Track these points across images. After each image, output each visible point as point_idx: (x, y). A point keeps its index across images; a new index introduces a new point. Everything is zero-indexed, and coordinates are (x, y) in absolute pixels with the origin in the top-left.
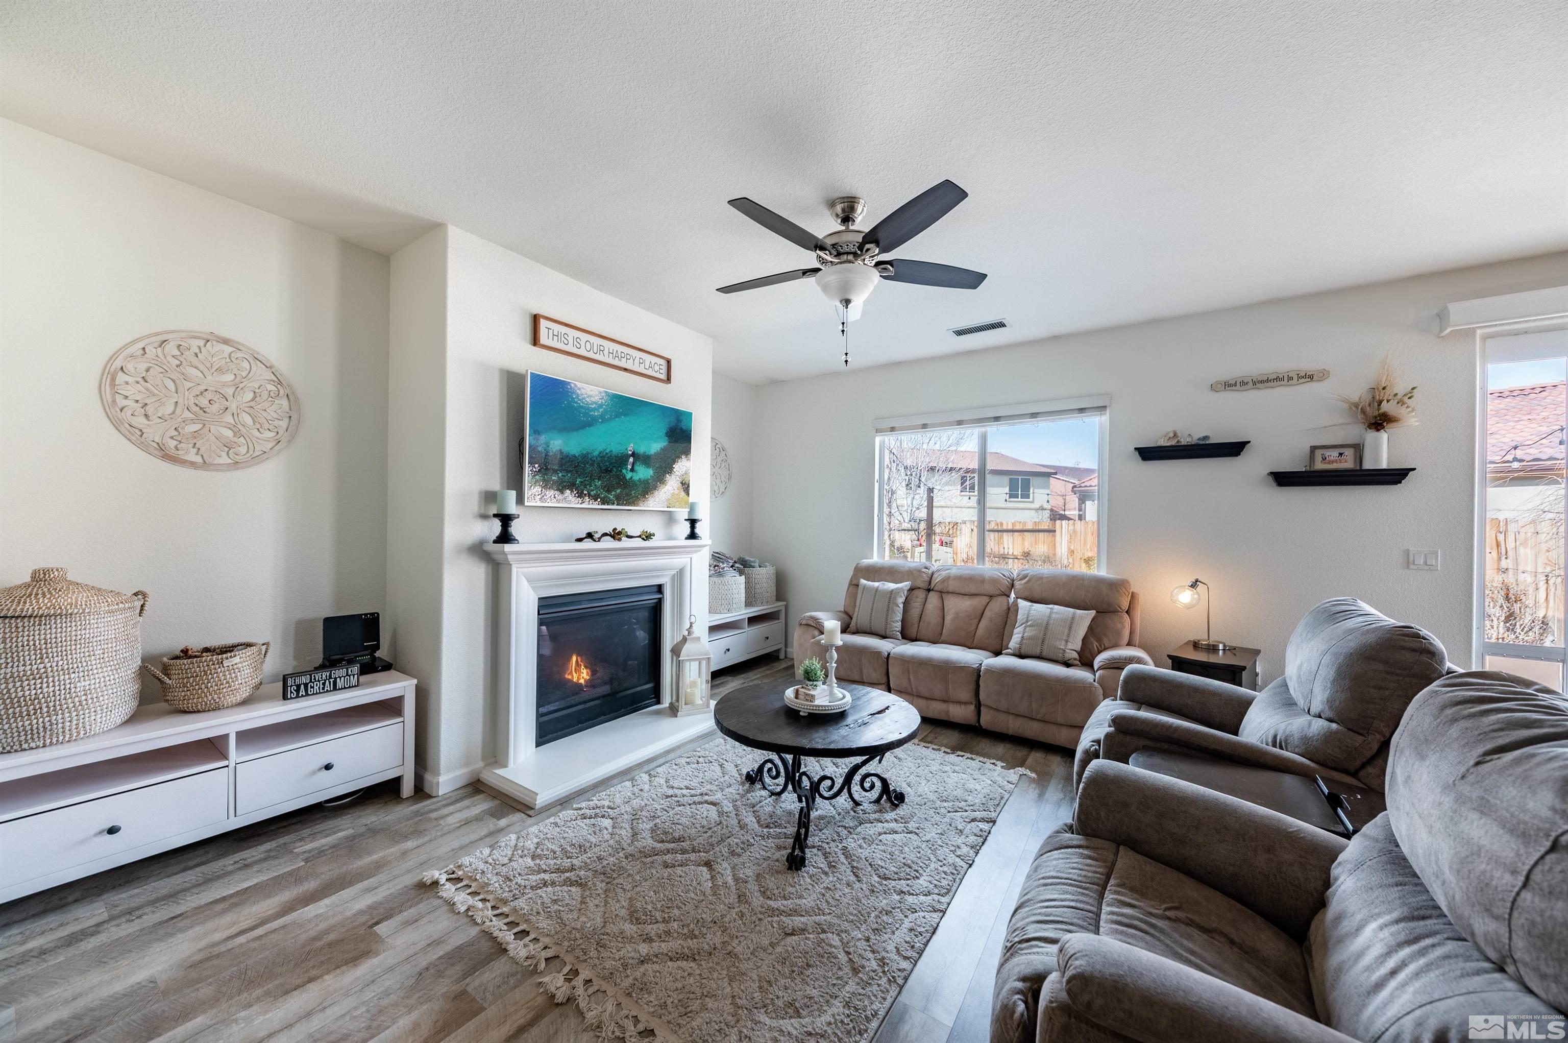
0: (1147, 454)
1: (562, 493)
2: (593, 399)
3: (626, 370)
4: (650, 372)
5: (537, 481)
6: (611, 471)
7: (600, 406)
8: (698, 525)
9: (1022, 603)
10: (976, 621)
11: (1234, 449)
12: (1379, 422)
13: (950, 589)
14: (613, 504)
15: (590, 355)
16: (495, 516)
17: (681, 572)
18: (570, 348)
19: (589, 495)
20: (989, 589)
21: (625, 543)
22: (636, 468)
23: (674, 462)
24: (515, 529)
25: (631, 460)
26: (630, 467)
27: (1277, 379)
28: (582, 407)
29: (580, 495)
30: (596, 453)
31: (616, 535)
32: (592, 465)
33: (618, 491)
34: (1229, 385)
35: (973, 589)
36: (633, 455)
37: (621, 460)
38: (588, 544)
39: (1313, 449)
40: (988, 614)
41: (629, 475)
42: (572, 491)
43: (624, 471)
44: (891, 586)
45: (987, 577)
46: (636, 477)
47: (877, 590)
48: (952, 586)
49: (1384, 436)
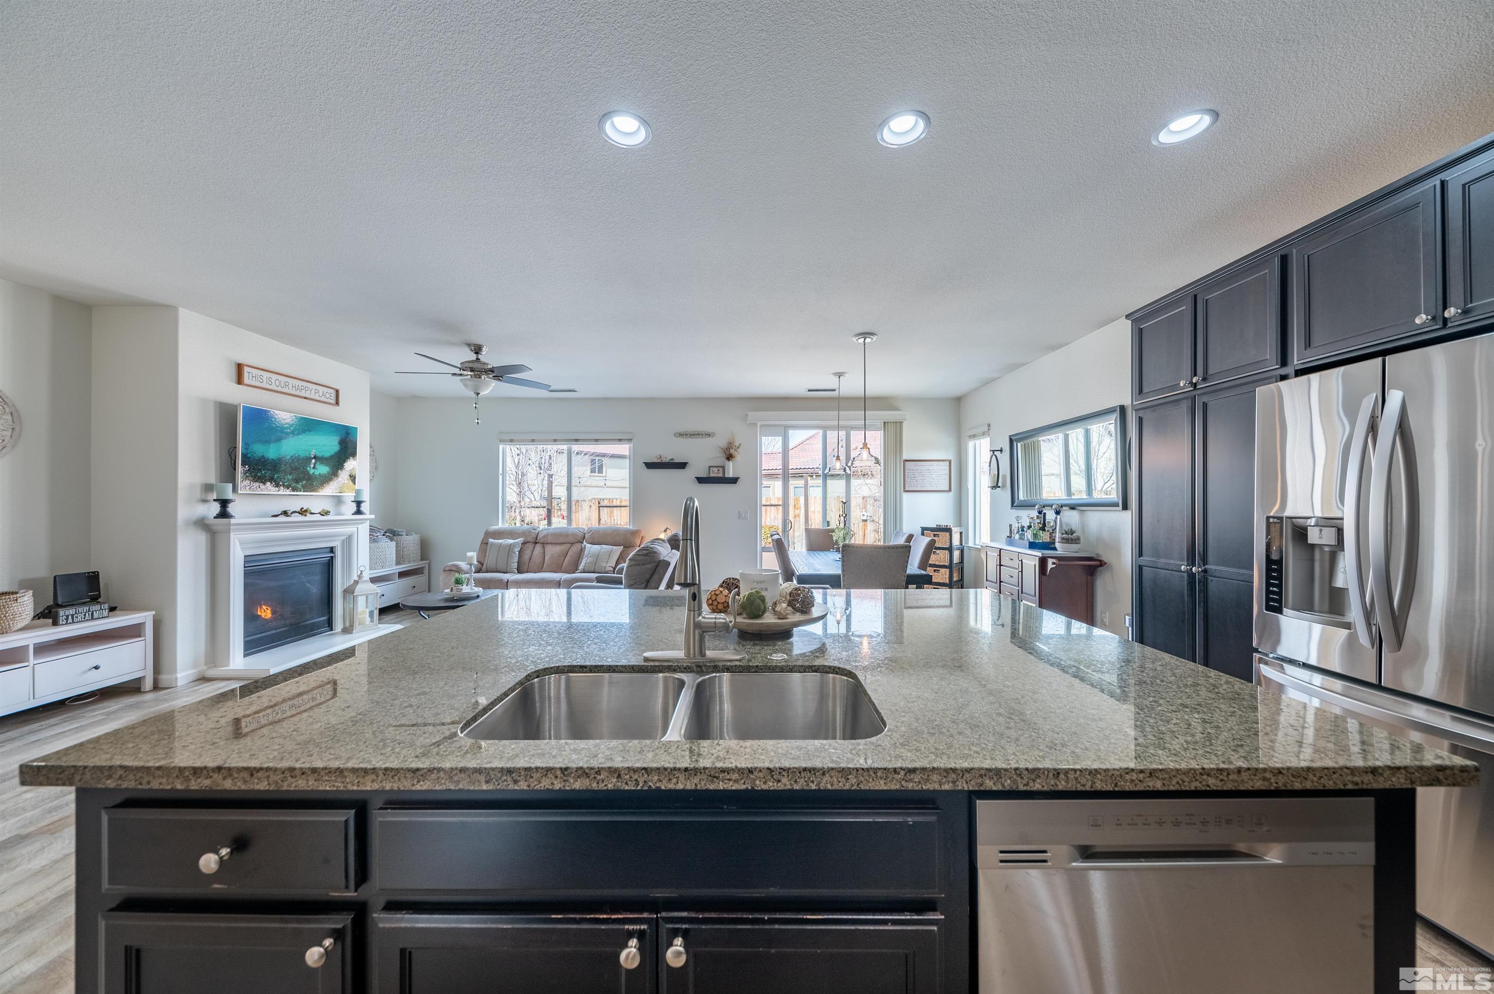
0: (650, 465)
1: (265, 484)
2: (286, 421)
3: (305, 398)
4: (323, 399)
5: (247, 477)
6: (299, 469)
7: (292, 426)
8: (362, 505)
9: (588, 546)
10: (563, 558)
11: (682, 465)
12: (730, 457)
13: (549, 541)
14: (301, 491)
15: (279, 389)
16: (215, 500)
17: (349, 538)
18: (264, 385)
19: (284, 486)
20: (571, 539)
21: (309, 517)
22: (317, 466)
23: (344, 461)
24: (231, 508)
25: (313, 461)
26: (312, 466)
27: (698, 434)
28: (279, 427)
29: (277, 485)
30: (288, 457)
31: (303, 512)
32: (286, 465)
33: (304, 482)
34: (681, 435)
35: (562, 541)
36: (315, 457)
37: (308, 460)
38: (283, 519)
39: (710, 467)
40: (570, 553)
41: (312, 472)
42: (271, 483)
43: (308, 469)
44: (511, 541)
45: (570, 533)
46: (317, 472)
47: (501, 544)
48: (550, 540)
49: (731, 463)
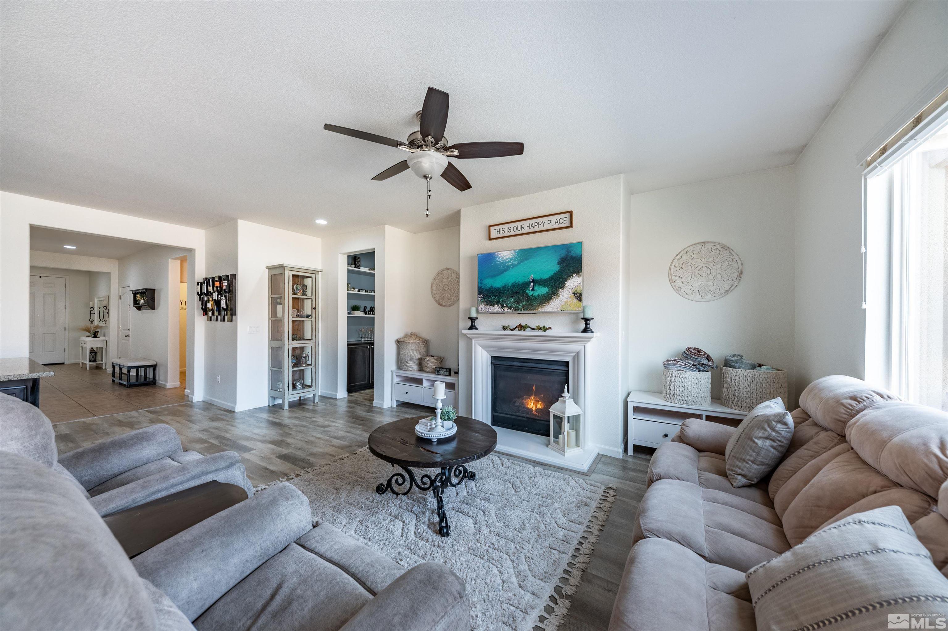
1: (493, 306)
3: (536, 232)
4: (557, 226)
5: (482, 302)
6: (519, 293)
7: (511, 259)
14: (521, 310)
15: (517, 232)
16: (469, 318)
17: (578, 354)
18: (506, 234)
19: (507, 307)
21: (528, 332)
22: (536, 288)
23: (566, 280)
24: (477, 323)
25: (532, 284)
26: (531, 288)
28: (502, 263)
29: (502, 307)
30: (510, 284)
31: (521, 327)
32: (508, 291)
33: (524, 303)
36: (533, 281)
37: (527, 284)
41: (530, 294)
42: (498, 305)
43: (527, 291)
46: (536, 294)
